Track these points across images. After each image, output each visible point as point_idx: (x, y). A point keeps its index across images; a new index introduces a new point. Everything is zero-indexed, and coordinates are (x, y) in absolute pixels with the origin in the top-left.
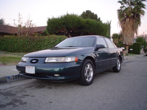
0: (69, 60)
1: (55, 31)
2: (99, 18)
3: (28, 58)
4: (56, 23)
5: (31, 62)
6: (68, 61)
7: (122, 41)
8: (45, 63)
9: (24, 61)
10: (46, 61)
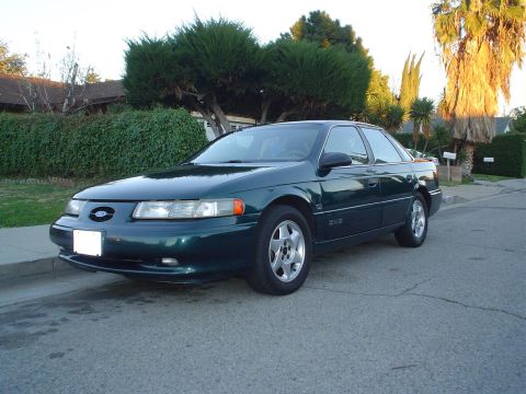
0: (210, 209)
1: (155, 92)
2: (359, 41)
3: (85, 202)
4: (151, 60)
5: (93, 217)
6: (206, 214)
7: (447, 129)
8: (135, 220)
9: (74, 213)
10: (137, 215)
